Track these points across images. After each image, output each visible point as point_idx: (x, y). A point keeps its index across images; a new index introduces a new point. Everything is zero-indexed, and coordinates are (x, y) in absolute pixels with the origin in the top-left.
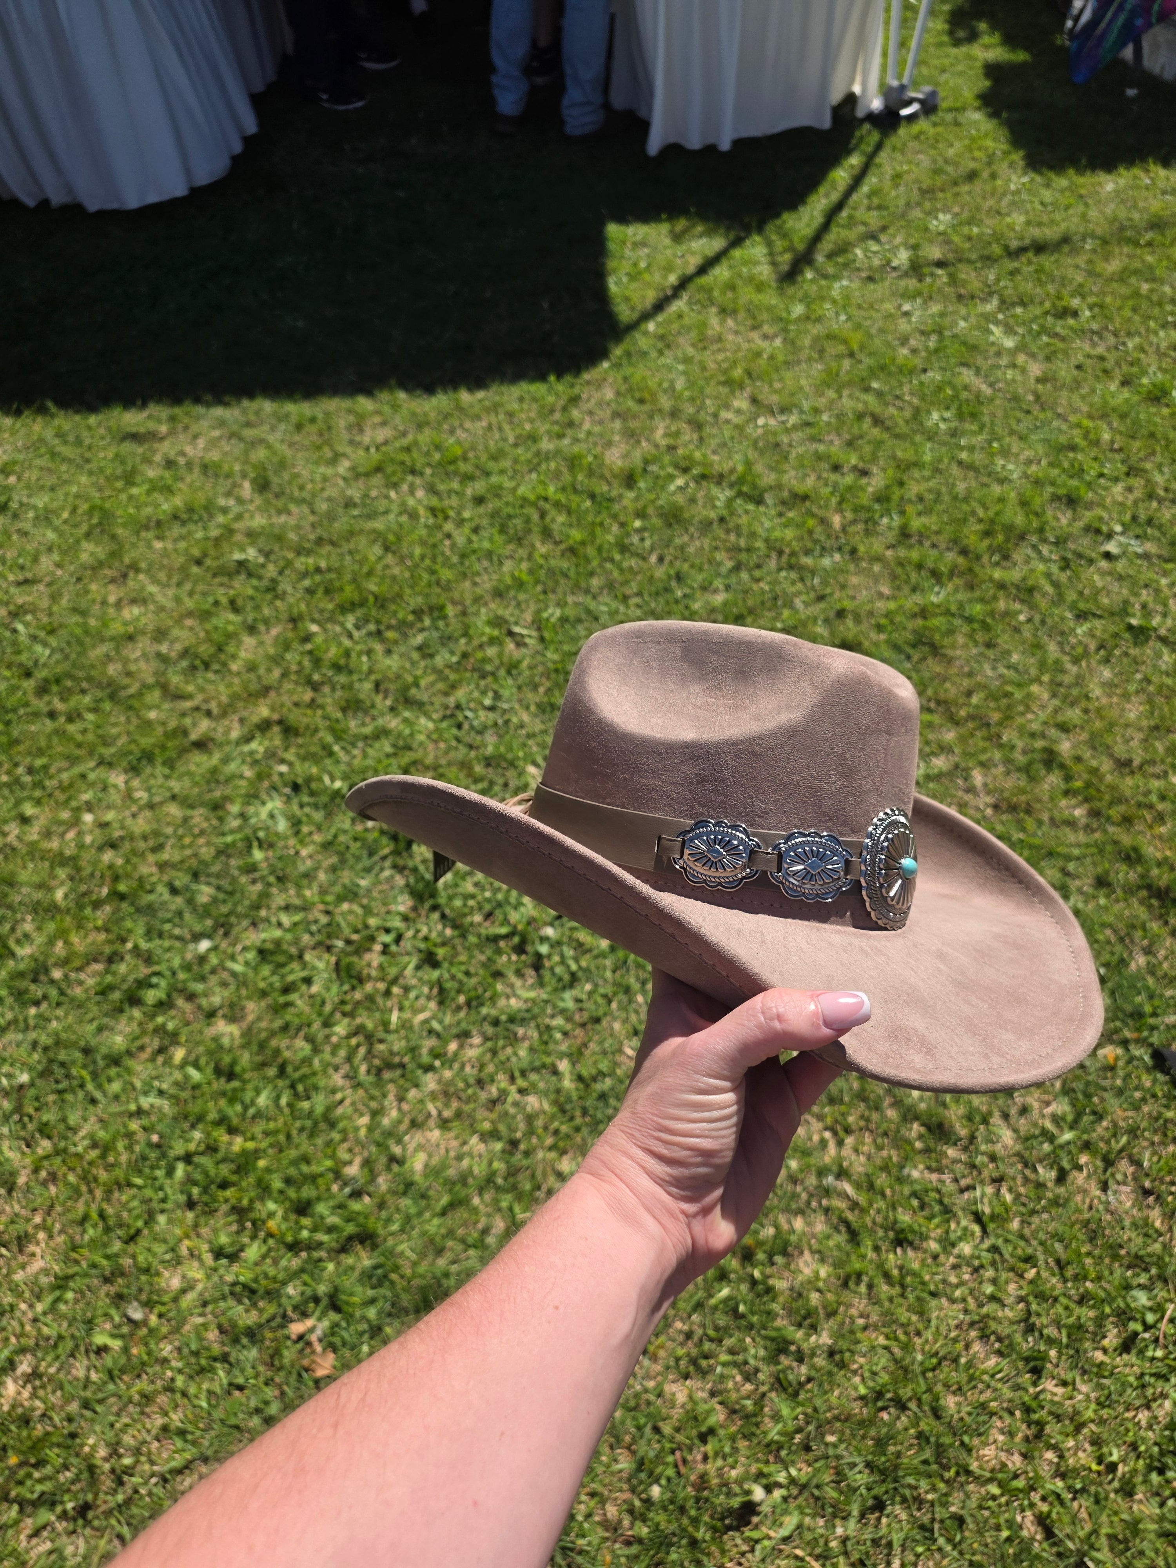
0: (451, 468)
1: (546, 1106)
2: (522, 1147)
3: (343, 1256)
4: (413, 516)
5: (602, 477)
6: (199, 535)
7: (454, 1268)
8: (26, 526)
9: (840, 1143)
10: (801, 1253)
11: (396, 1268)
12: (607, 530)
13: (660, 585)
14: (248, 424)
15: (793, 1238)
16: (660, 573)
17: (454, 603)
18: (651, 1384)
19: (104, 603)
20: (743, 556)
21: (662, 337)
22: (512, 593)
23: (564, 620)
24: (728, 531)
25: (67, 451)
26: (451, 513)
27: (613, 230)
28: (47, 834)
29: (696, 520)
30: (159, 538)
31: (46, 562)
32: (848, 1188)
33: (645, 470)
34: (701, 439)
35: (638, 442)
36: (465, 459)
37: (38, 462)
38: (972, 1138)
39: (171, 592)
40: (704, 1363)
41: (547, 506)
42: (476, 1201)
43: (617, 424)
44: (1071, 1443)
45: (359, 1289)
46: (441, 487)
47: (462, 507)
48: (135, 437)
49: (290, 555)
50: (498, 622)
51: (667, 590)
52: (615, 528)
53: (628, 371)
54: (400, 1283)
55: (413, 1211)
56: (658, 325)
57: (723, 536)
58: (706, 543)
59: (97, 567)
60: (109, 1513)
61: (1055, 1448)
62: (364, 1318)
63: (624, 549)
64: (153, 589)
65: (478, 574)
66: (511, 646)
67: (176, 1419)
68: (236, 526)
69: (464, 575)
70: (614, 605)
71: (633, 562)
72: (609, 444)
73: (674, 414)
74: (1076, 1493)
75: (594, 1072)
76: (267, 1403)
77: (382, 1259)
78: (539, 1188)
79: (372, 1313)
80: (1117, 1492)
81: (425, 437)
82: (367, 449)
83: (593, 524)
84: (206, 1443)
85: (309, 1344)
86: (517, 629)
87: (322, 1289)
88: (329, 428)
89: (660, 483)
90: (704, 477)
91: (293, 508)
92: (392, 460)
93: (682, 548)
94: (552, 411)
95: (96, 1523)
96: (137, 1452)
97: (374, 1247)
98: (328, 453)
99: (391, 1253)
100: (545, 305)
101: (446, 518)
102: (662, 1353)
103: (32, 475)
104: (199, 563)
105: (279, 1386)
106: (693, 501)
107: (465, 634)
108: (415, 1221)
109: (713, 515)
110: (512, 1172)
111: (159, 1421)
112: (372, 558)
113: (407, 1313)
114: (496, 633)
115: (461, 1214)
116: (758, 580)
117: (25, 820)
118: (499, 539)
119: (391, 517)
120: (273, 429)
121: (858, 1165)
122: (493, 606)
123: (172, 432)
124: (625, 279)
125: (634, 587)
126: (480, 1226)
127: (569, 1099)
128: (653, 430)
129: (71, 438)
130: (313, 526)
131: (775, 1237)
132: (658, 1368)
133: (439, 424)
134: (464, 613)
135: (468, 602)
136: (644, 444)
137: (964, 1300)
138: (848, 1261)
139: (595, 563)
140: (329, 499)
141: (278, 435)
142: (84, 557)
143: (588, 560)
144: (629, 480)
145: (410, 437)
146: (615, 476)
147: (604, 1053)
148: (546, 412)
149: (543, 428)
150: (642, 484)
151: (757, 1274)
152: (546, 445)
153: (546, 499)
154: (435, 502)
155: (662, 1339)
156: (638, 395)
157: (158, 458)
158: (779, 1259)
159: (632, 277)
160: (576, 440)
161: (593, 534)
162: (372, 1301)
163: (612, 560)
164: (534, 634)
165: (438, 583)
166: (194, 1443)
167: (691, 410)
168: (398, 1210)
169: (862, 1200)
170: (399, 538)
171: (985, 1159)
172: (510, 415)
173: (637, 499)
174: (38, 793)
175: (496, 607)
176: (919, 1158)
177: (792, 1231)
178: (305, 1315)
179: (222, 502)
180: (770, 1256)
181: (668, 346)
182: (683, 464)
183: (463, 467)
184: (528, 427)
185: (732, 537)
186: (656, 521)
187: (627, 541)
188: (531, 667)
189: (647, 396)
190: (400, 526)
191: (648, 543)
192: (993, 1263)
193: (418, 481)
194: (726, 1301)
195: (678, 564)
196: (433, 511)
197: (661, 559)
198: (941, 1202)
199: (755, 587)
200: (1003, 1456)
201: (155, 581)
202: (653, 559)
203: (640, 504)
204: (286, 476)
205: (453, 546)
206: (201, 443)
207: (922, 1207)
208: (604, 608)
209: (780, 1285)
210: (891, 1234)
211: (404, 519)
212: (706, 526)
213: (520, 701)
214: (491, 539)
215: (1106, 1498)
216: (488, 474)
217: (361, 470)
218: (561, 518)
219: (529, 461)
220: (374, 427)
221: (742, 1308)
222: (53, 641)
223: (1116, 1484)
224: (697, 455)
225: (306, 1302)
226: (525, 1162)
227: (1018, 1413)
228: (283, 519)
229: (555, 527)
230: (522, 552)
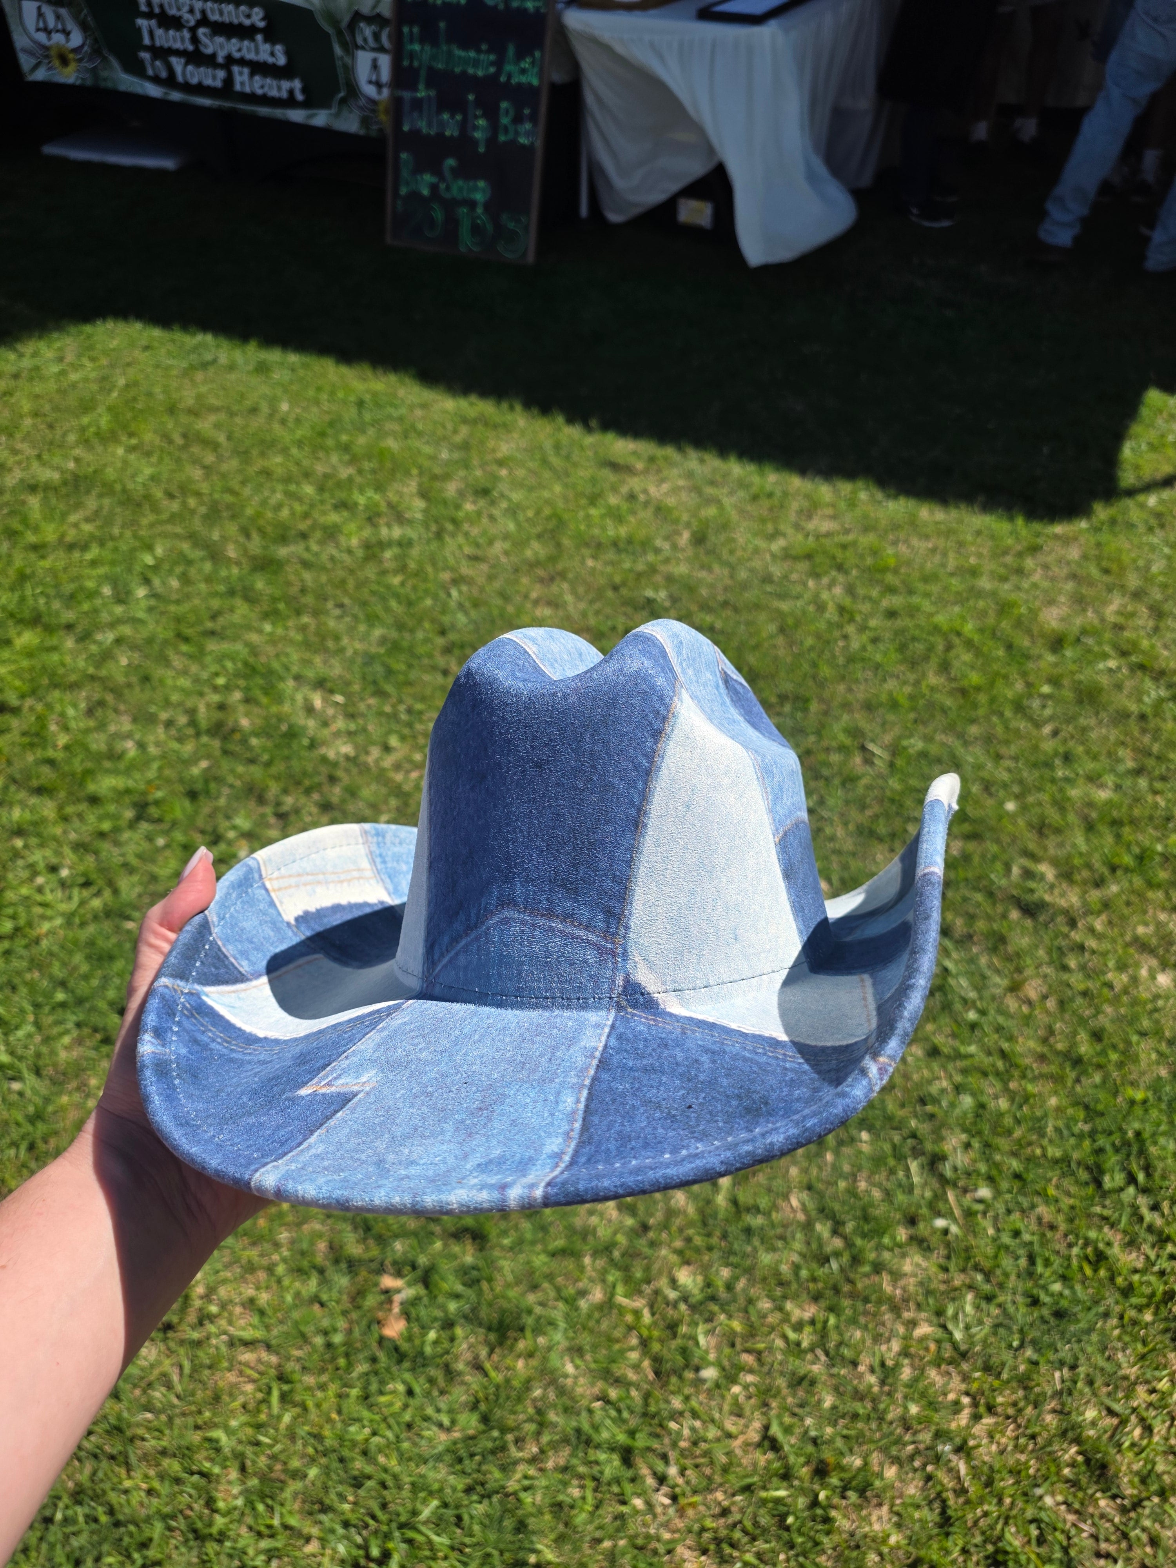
0: (878, 576)
1: (691, 1210)
2: (651, 1234)
3: (451, 1241)
4: (821, 608)
5: (1029, 632)
6: (627, 565)
7: (538, 1310)
8: (496, 512)
9: (976, 1418)
10: (880, 1505)
11: (490, 1280)
12: (1010, 684)
13: (1042, 758)
14: (712, 483)
15: (877, 1483)
16: (1048, 746)
17: (821, 700)
18: (667, 1536)
19: (526, 597)
20: (1151, 762)
21: (1159, 515)
22: (881, 711)
23: (923, 754)
24: (1144, 731)
25: (555, 460)
26: (858, 618)
27: (1154, 396)
28: (397, 767)
29: (1111, 709)
30: (594, 557)
31: (499, 547)
32: (963, 1468)
33: (1078, 640)
34: (1156, 629)
35: (1084, 610)
36: (896, 571)
37: (531, 464)
38: (1137, 1504)
39: (582, 606)
40: (727, 1550)
41: (956, 641)
42: (587, 1260)
43: (1070, 586)
45: (451, 1278)
46: (861, 591)
47: (872, 615)
48: (615, 466)
49: (694, 608)
50: (855, 733)
51: (1048, 765)
52: (1019, 686)
53: (1104, 537)
54: (488, 1295)
55: (529, 1236)
56: (1161, 502)
57: (1136, 733)
58: (1114, 734)
59: (533, 565)
60: (182, 1342)
62: (443, 1308)
63: (1019, 707)
64: (569, 598)
65: (857, 681)
66: (858, 760)
67: (264, 1298)
68: (663, 568)
69: (843, 678)
70: (983, 759)
71: (1022, 725)
72: (1051, 602)
73: (1137, 595)
75: (751, 1202)
76: (335, 1330)
77: (481, 1263)
78: (648, 1282)
79: (452, 1306)
81: (867, 540)
82: (807, 536)
83: (997, 674)
84: (275, 1332)
85: (390, 1301)
86: (871, 746)
87: (423, 1260)
88: (782, 506)
89: (1090, 657)
90: (1142, 667)
91: (717, 568)
92: (825, 552)
93: (1084, 730)
94: (1005, 553)
95: (172, 1344)
96: (223, 1306)
97: (481, 1249)
98: (770, 528)
99: (491, 1263)
100: (1046, 450)
101: (852, 620)
102: (690, 1512)
103: (520, 473)
104: (615, 588)
105: (351, 1322)
106: (1119, 687)
107: (819, 733)
108: (526, 1248)
109: (1134, 708)
110: (631, 1254)
111: (250, 1292)
112: (764, 635)
113: (480, 1325)
114: (848, 741)
115: (569, 1264)
116: (1156, 792)
117: (387, 749)
118: (894, 656)
119: (800, 603)
120: (731, 493)
121: (987, 1452)
122: (857, 716)
123: (646, 471)
124: (1144, 447)
125: (1013, 749)
126: (580, 1285)
127: (715, 1215)
128: (1106, 603)
129: (564, 452)
130: (726, 589)
131: (860, 1470)
132: (679, 1524)
133: (886, 532)
134: (826, 713)
135: (835, 704)
136: (1090, 614)
138: (926, 1545)
139: (981, 712)
140: (752, 570)
141: (733, 500)
142: (529, 553)
143: (975, 706)
144: (1057, 643)
145: (850, 537)
146: (1043, 635)
147: (769, 1190)
148: (1000, 552)
149: (989, 566)
150: (1069, 653)
151: (822, 1496)
152: (985, 583)
153: (959, 634)
154: (847, 602)
155: (696, 1499)
156: (1104, 564)
157: (624, 490)
158: (852, 1495)
159: (1152, 447)
160: (1018, 588)
161: (992, 684)
162: (457, 1296)
163: (1001, 715)
164: (886, 756)
165: (814, 677)
166: (268, 1328)
167: (1159, 597)
168: (516, 1227)
169: (974, 1489)
170: (797, 624)
171: (1144, 1537)
172: (961, 544)
173: (1056, 665)
174: (406, 731)
175: (860, 719)
176: (1060, 1486)
177: (880, 1475)
178: (399, 1274)
179: (659, 543)
180: (845, 1489)
181: (1162, 526)
182: (1125, 647)
183: (890, 578)
184: (973, 561)
185: (1147, 739)
186: (1068, 694)
187: (1025, 702)
188: (869, 787)
189: (1114, 567)
190: (804, 613)
191: (1048, 712)
193: (841, 578)
194: (778, 1501)
195: (1071, 743)
196: (842, 610)
197: (1055, 733)
198: (1065, 1550)
199: (1150, 798)
201: (574, 592)
202: (1047, 730)
203: (1058, 670)
204: (722, 537)
205: (846, 648)
206: (665, 487)
207: (1041, 1541)
208: (971, 759)
209: (843, 1523)
210: (990, 1548)
211: (811, 608)
212: (1123, 716)
213: (842, 815)
214: (885, 654)
216: (911, 592)
217: (793, 552)
218: (967, 657)
219: (958, 593)
220: (824, 517)
221: (790, 1520)
222: (473, 614)
224: (1145, 643)
225: (404, 1263)
226: (646, 1250)
228: (703, 574)
229: (956, 664)
230: (912, 677)
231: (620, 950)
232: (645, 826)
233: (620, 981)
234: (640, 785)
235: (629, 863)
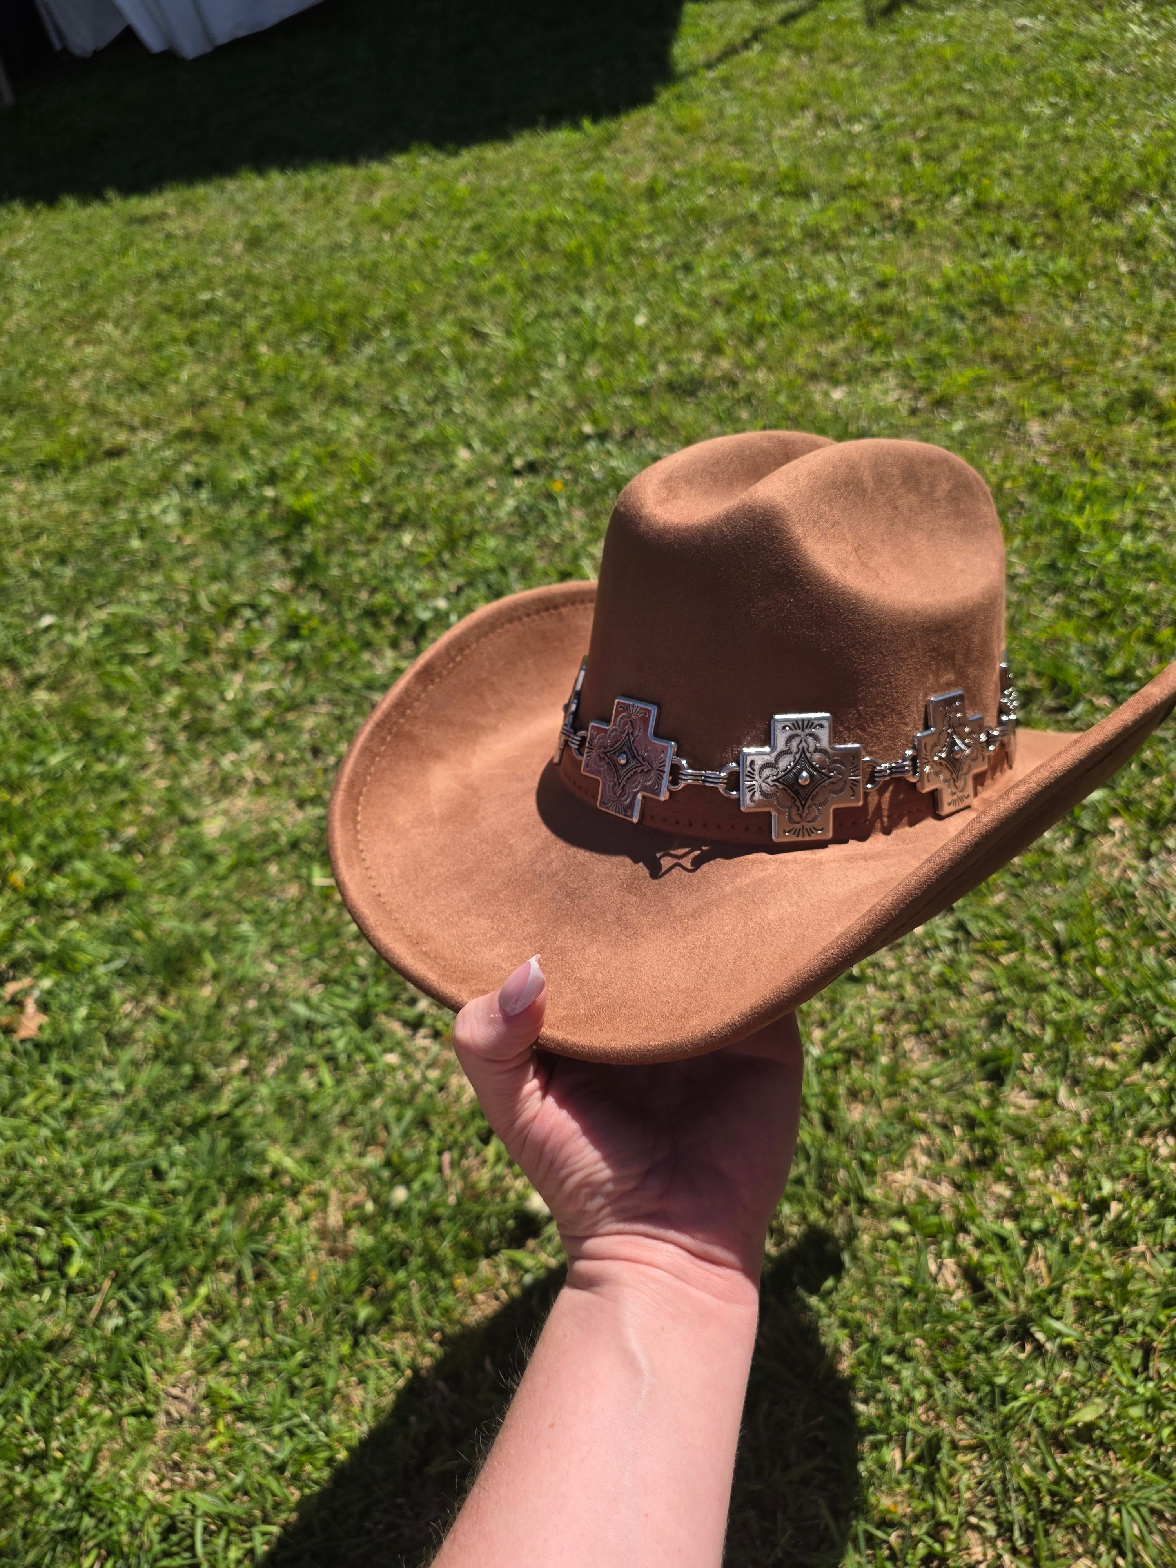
5: (620, 195)
44: (1037, 1173)
45: (94, 946)
46: (440, 225)
47: (456, 237)
48: (146, 220)
50: (463, 324)
53: (674, 111)
56: (721, 71)
57: (749, 230)
58: (729, 238)
59: (64, 318)
61: (1011, 1180)
63: (627, 251)
66: (472, 344)
68: (217, 276)
73: (719, 139)
74: (1031, 1236)
80: (1101, 1241)
86: (483, 329)
87: (52, 947)
88: (338, 193)
90: (739, 183)
92: (393, 211)
94: (580, 152)
97: (127, 905)
99: (147, 912)
101: (436, 247)
109: (740, 213)
122: (462, 311)
124: (693, 43)
128: (691, 154)
136: (677, 164)
137: (899, 986)
141: (285, 205)
144: (650, 194)
146: (634, 193)
148: (575, 153)
149: (566, 165)
152: (565, 178)
153: (549, 219)
157: (158, 234)
159: (699, 40)
175: (467, 312)
178: (24, 973)
179: (208, 261)
182: (718, 176)
192: (954, 943)
193: (417, 224)
196: (424, 243)
200: (924, 1185)
204: (280, 235)
206: (204, 218)
215: (1081, 1248)
223: (1103, 1229)
227: (957, 1130)
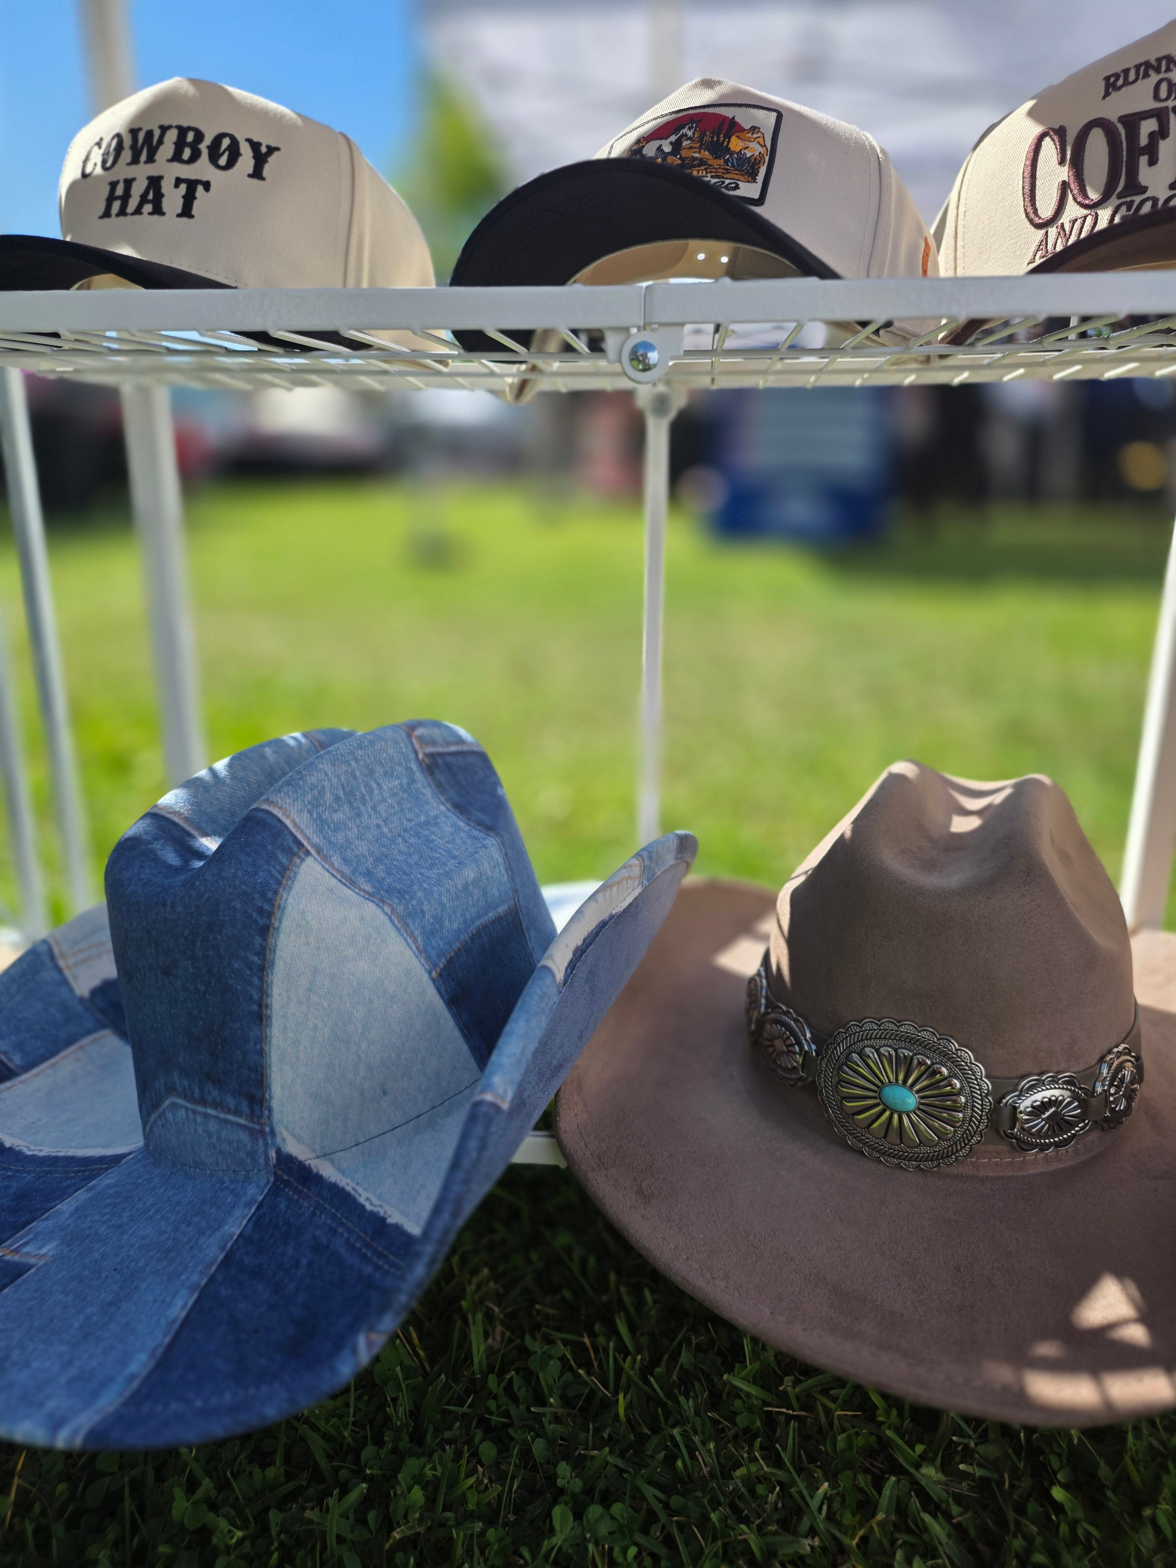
231: (267, 1129)
232: (269, 1018)
233: (273, 1154)
234: (256, 981)
235: (261, 1053)
